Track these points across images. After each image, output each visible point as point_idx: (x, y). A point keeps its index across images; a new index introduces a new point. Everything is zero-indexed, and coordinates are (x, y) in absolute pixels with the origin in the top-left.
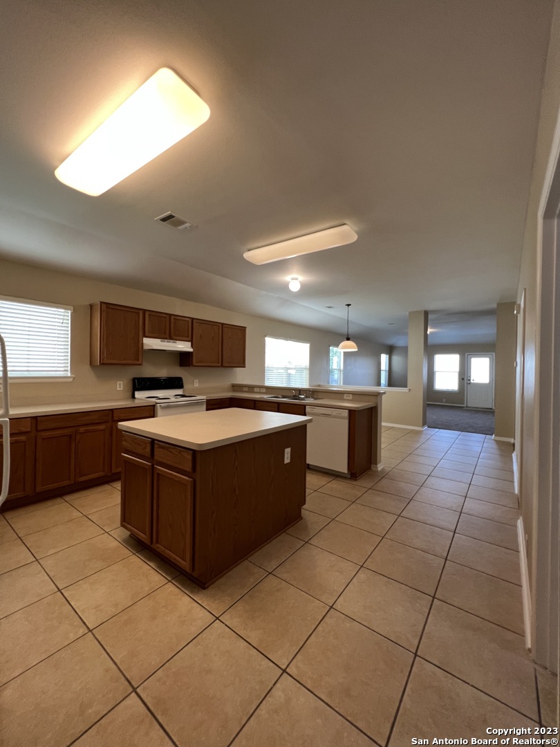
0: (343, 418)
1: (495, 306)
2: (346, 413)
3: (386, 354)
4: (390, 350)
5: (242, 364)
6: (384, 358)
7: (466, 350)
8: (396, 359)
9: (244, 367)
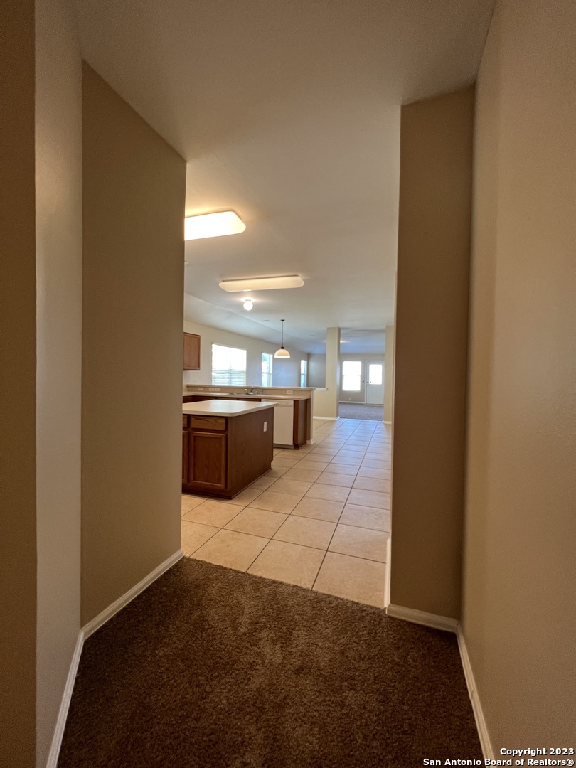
0: (290, 406)
1: (384, 327)
2: (292, 403)
3: (305, 360)
4: (308, 357)
5: (197, 367)
6: (303, 363)
7: (366, 358)
8: (312, 364)
9: (199, 370)
